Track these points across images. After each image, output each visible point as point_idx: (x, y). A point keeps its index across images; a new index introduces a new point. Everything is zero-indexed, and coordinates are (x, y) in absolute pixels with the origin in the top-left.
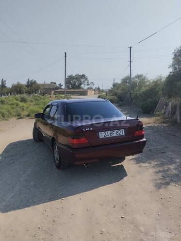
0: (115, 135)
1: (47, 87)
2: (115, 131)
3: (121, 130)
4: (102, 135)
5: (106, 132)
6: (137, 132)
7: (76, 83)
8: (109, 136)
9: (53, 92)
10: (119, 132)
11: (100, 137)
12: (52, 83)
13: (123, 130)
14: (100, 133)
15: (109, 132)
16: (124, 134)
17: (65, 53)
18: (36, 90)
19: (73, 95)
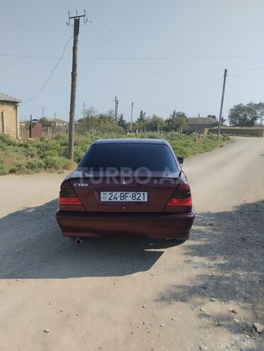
0: (129, 199)
1: (200, 122)
2: (131, 194)
3: (142, 193)
4: (105, 197)
5: (114, 193)
6: (175, 201)
7: (248, 117)
8: (119, 200)
9: (206, 130)
10: (137, 196)
11: (102, 200)
12: (209, 116)
13: (146, 194)
14: (102, 193)
15: (119, 194)
16: (146, 200)
17: (226, 70)
18: (177, 126)
19: (237, 135)
